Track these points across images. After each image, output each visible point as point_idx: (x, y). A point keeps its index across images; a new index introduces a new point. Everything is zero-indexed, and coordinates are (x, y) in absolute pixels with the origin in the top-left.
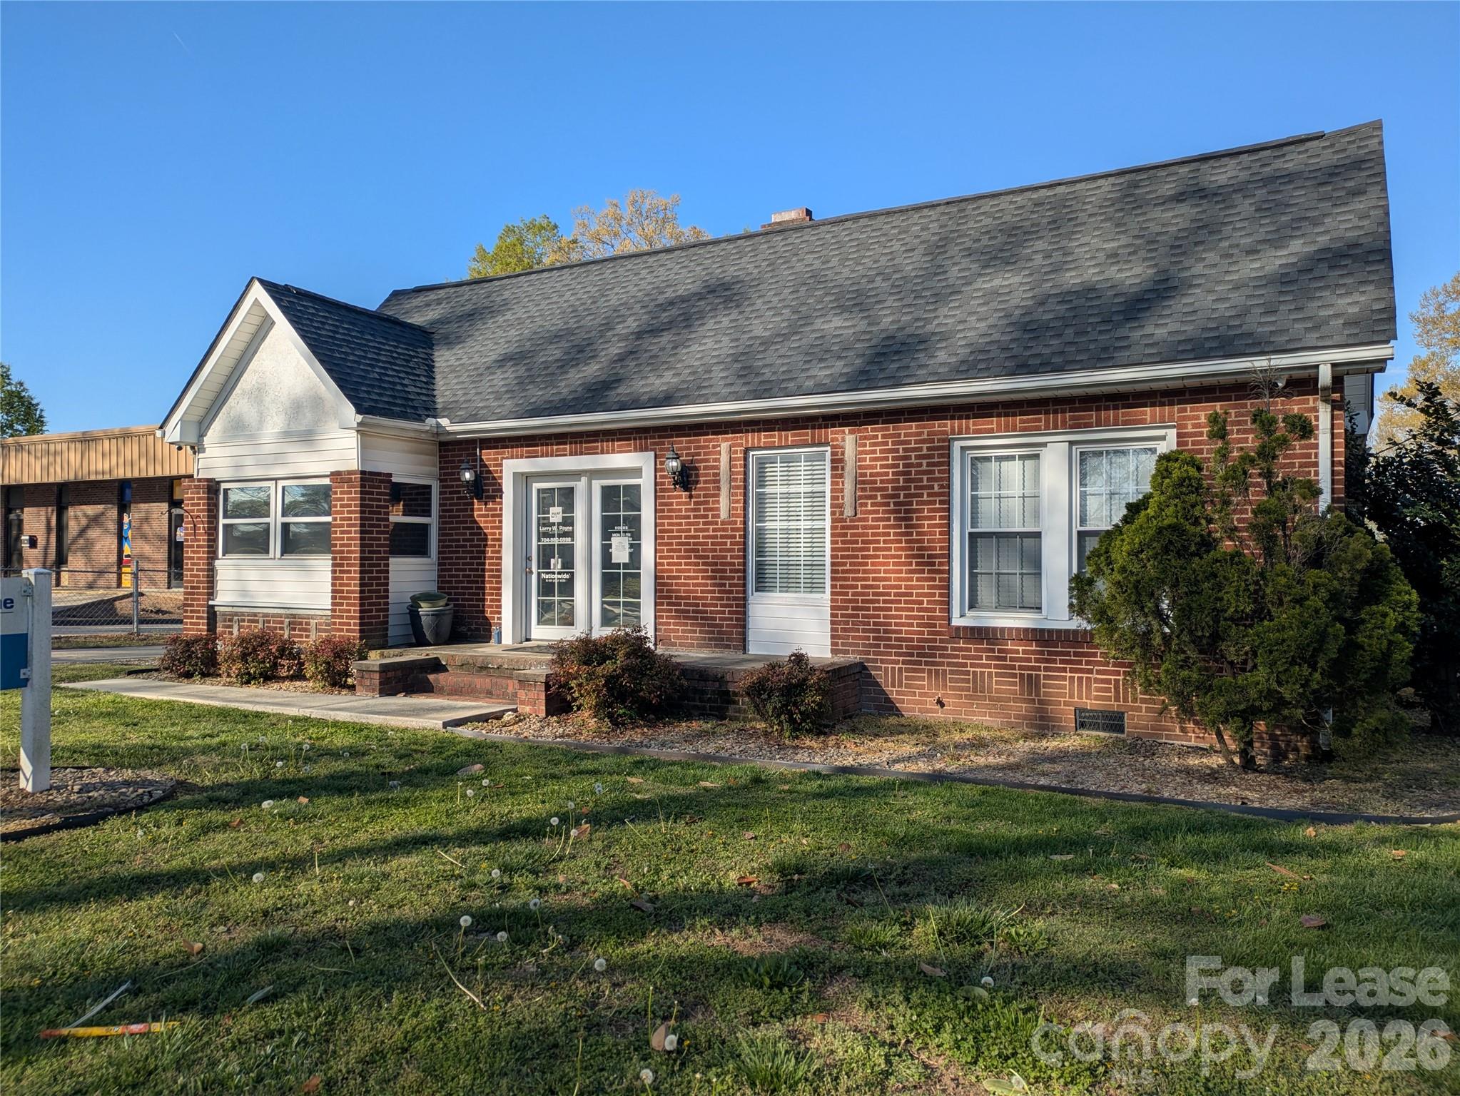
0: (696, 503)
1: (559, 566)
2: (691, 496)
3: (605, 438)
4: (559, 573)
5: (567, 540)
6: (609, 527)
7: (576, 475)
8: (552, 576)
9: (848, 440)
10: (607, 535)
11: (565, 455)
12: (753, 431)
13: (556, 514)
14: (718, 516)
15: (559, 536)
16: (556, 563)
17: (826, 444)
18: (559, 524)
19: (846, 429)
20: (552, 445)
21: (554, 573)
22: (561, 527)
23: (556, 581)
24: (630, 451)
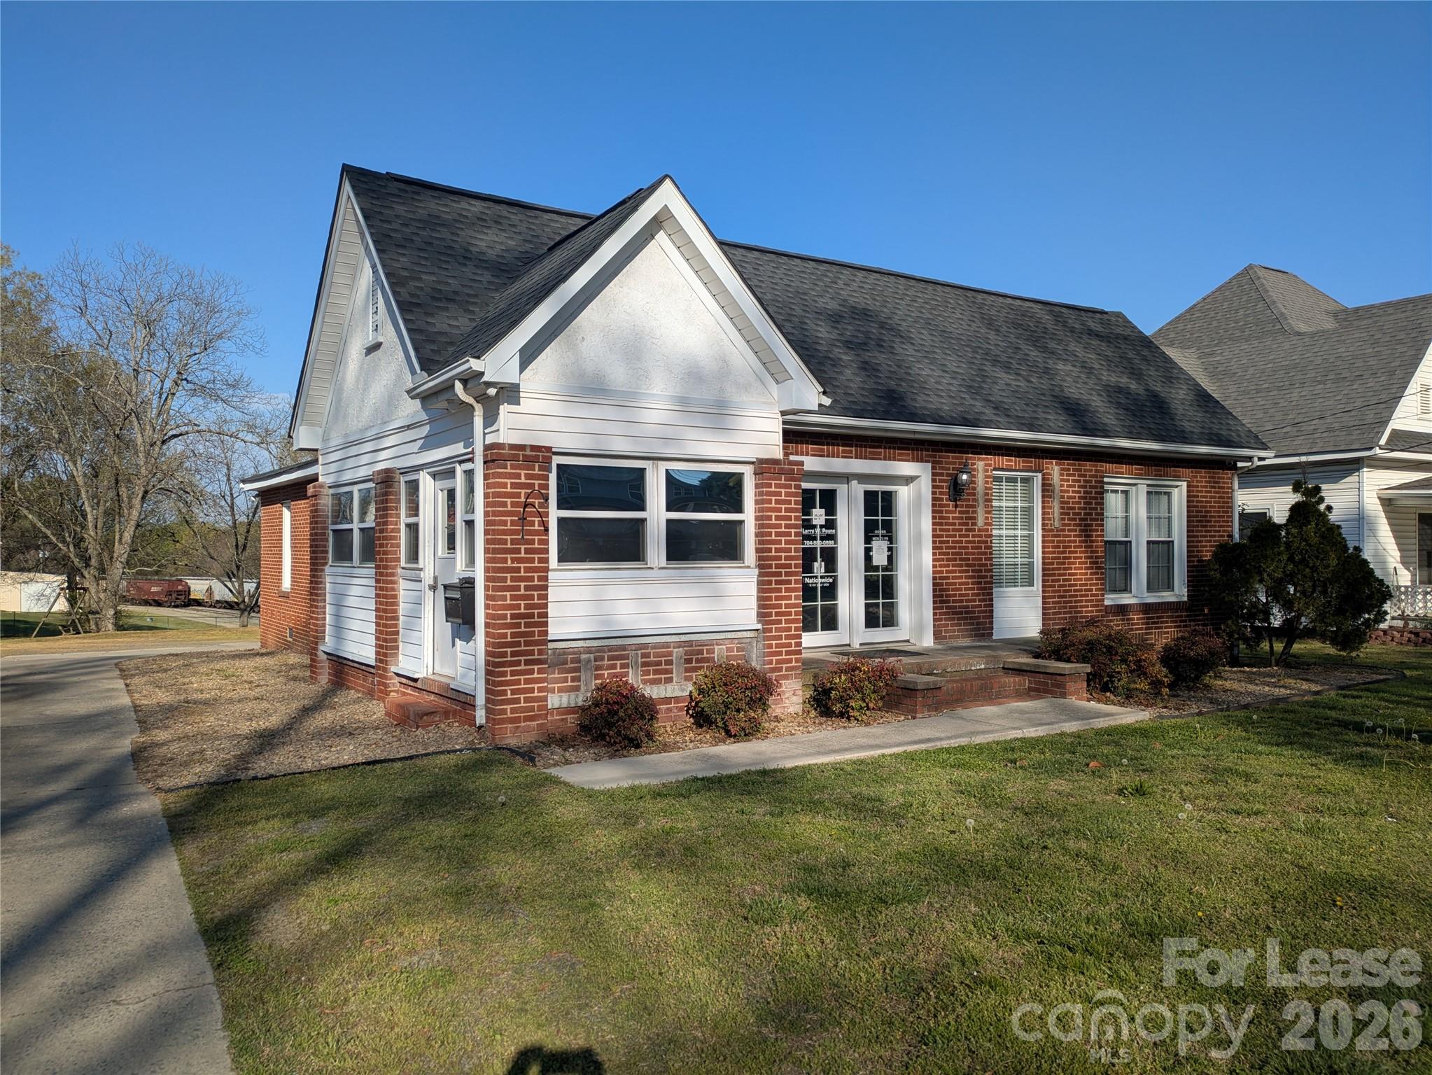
0: (960, 512)
1: (823, 570)
2: (956, 506)
3: (887, 445)
4: (822, 577)
5: (829, 544)
6: (869, 533)
7: (847, 478)
8: (815, 581)
9: (1055, 470)
10: (868, 540)
11: (851, 458)
12: (999, 455)
13: (819, 516)
14: (974, 524)
15: (822, 539)
16: (819, 567)
17: (1040, 471)
18: (821, 527)
19: (1054, 461)
20: (838, 445)
21: (816, 577)
22: (824, 530)
23: (819, 585)
24: (908, 461)
